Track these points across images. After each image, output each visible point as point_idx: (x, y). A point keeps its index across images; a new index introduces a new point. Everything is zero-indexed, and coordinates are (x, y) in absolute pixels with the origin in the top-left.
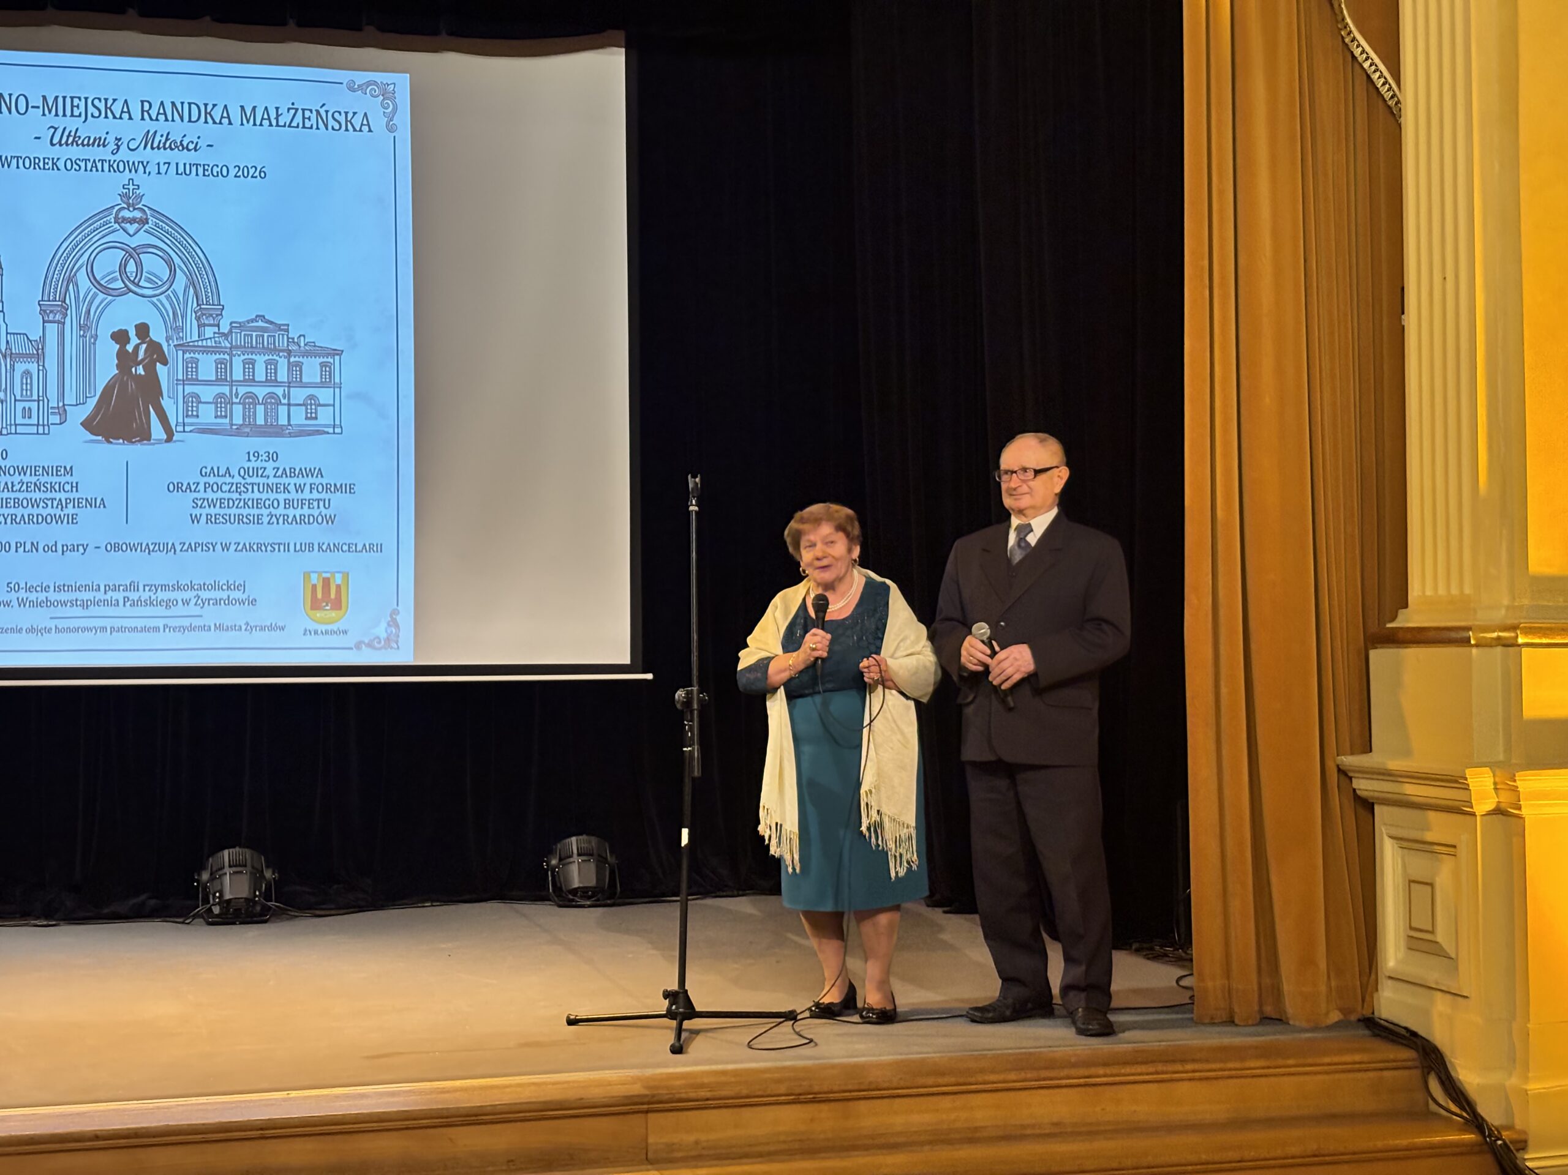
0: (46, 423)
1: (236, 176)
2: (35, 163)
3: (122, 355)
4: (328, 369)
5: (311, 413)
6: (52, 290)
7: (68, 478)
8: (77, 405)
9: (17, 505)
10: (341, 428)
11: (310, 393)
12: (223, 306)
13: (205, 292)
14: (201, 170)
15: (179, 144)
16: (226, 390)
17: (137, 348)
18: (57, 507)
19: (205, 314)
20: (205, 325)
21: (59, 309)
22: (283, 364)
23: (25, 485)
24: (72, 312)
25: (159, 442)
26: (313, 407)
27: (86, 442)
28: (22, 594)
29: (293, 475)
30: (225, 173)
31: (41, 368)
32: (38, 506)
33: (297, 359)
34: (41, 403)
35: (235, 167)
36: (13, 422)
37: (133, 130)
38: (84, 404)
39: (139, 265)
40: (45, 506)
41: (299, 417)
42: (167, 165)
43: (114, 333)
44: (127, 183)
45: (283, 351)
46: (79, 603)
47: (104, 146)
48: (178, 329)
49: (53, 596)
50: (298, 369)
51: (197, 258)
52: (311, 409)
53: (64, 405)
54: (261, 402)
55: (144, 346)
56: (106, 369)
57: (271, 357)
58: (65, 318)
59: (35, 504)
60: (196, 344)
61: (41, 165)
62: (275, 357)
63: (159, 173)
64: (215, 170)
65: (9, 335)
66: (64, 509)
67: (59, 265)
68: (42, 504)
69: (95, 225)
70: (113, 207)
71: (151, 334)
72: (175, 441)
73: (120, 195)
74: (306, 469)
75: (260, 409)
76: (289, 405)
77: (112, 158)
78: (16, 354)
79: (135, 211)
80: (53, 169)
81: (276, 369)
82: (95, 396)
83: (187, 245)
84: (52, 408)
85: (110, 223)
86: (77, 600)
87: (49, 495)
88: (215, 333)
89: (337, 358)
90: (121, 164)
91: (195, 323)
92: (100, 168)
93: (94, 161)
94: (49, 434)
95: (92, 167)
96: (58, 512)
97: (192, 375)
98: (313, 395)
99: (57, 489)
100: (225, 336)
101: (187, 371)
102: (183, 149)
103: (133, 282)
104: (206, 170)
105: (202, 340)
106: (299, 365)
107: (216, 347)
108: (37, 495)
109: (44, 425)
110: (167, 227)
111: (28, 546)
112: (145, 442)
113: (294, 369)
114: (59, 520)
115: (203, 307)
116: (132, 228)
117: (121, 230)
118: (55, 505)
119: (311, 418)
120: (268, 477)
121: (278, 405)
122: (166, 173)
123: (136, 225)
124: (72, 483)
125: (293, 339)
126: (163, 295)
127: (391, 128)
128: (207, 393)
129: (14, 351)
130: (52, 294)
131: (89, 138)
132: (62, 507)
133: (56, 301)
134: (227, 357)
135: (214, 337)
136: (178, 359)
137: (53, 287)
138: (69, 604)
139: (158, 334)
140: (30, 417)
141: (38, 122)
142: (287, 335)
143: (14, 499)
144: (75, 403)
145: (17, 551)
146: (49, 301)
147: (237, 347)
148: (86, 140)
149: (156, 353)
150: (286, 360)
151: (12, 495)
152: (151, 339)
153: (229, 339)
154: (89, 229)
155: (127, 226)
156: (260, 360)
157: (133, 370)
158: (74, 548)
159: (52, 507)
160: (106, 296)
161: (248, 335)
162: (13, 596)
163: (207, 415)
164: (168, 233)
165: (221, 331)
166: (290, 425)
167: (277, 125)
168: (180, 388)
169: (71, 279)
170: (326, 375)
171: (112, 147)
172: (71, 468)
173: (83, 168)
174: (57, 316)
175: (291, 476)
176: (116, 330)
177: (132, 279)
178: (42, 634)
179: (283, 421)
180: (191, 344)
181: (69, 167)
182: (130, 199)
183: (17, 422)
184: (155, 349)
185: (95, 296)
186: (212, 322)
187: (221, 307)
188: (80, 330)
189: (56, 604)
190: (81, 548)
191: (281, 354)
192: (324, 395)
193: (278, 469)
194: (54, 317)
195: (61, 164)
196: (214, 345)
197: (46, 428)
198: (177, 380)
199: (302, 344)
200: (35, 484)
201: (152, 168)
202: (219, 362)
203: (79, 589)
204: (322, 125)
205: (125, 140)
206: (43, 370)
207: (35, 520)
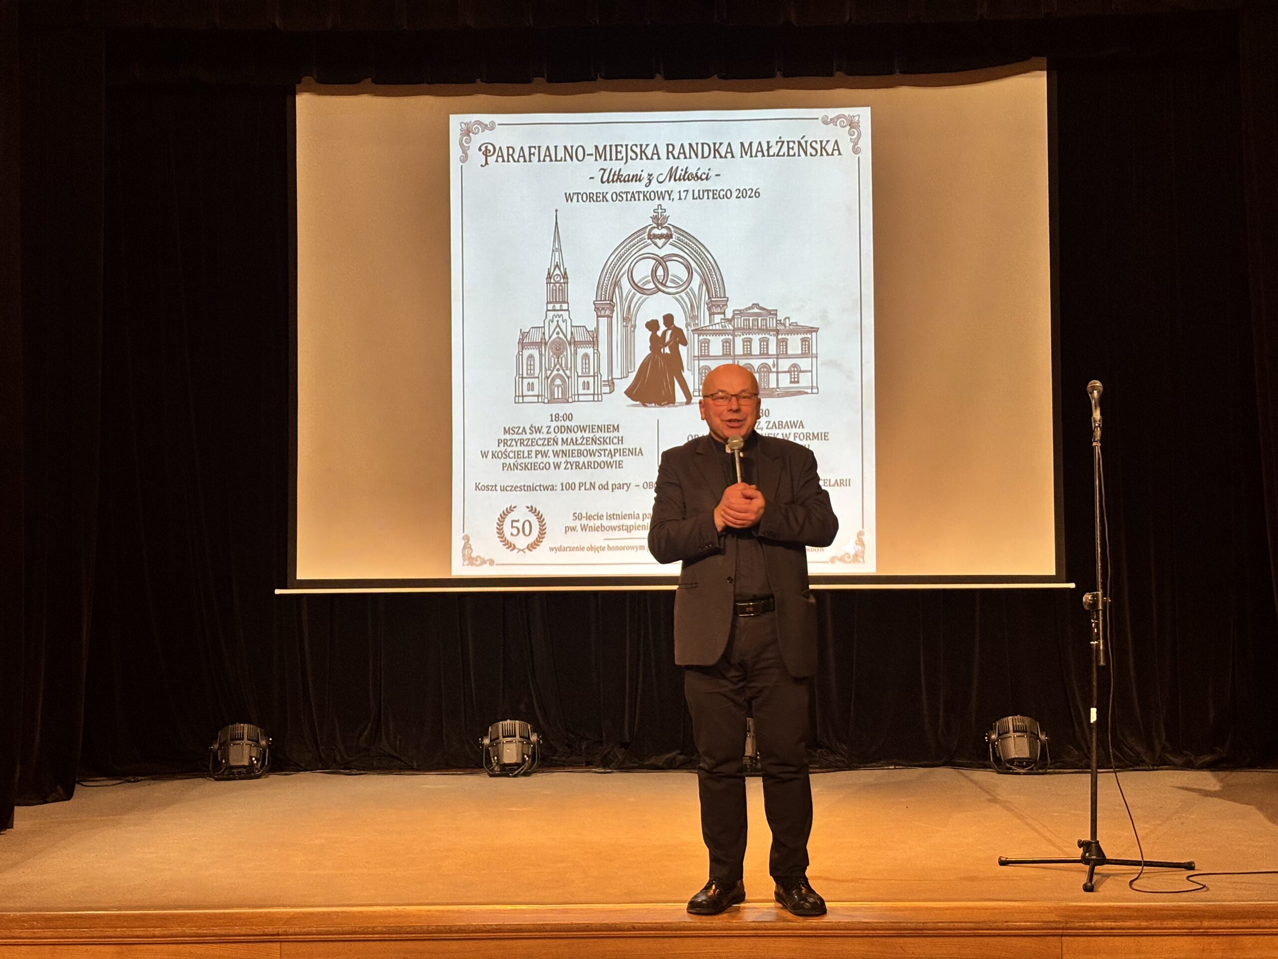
0: (599, 392)
1: (737, 197)
2: (590, 197)
3: (654, 339)
4: (807, 343)
5: (794, 378)
6: (603, 293)
7: (616, 434)
8: (621, 378)
9: (579, 455)
10: (818, 388)
11: (792, 363)
12: (728, 298)
13: (714, 288)
14: (711, 194)
15: (694, 175)
17: (664, 333)
18: (608, 456)
19: (714, 305)
20: (714, 314)
21: (608, 306)
22: (773, 340)
23: (585, 440)
24: (618, 309)
25: (681, 404)
26: (796, 373)
27: (628, 406)
28: (584, 522)
29: (780, 426)
30: (729, 195)
31: (596, 351)
32: (594, 455)
33: (783, 336)
34: (596, 378)
35: (736, 190)
36: (576, 393)
37: (661, 167)
38: (626, 377)
39: (666, 270)
40: (599, 455)
41: (785, 381)
42: (686, 192)
43: (648, 322)
44: (657, 208)
45: (772, 330)
46: (624, 528)
47: (640, 181)
48: (694, 318)
49: (606, 523)
50: (784, 344)
51: (708, 263)
52: (794, 375)
53: (612, 379)
55: (669, 332)
56: (642, 349)
57: (763, 336)
58: (612, 313)
59: (592, 453)
60: (708, 328)
61: (595, 198)
62: (767, 336)
63: (680, 199)
64: (722, 193)
65: (573, 328)
66: (613, 457)
67: (608, 273)
68: (597, 454)
69: (634, 242)
70: (646, 227)
71: (675, 323)
73: (651, 217)
74: (790, 422)
76: (777, 372)
77: (646, 189)
78: (578, 342)
79: (663, 229)
80: (603, 201)
81: (767, 345)
82: (634, 371)
83: (701, 253)
84: (604, 381)
85: (645, 239)
86: (623, 526)
87: (602, 447)
88: (721, 319)
89: (814, 334)
90: (652, 194)
91: (707, 313)
92: (637, 198)
93: (633, 193)
94: (601, 401)
95: (631, 197)
96: (609, 459)
97: (705, 352)
98: (796, 364)
99: (608, 442)
100: (729, 321)
101: (701, 350)
102: (698, 179)
103: (661, 283)
104: (715, 195)
105: (712, 325)
106: (785, 341)
107: (723, 330)
108: (594, 447)
109: (598, 395)
110: (686, 240)
111: (588, 486)
112: (671, 405)
113: (781, 344)
114: (609, 465)
115: (713, 299)
116: (660, 242)
117: (653, 244)
118: (606, 455)
119: (795, 382)
121: (769, 372)
122: (685, 199)
123: (663, 240)
124: (618, 437)
125: (780, 321)
126: (683, 293)
127: (856, 151)
129: (576, 340)
130: (603, 296)
131: (629, 175)
133: (606, 300)
134: (731, 337)
135: (721, 323)
136: (694, 340)
137: (604, 290)
138: (617, 529)
140: (588, 389)
141: (592, 166)
142: (776, 318)
143: (578, 450)
144: (620, 377)
145: (580, 489)
146: (601, 301)
147: (738, 329)
148: (627, 177)
149: (679, 337)
150: (775, 338)
151: (576, 447)
152: (675, 326)
153: (732, 323)
154: (629, 245)
155: (657, 241)
156: (756, 338)
157: (662, 350)
158: (620, 487)
159: (605, 456)
160: (642, 295)
161: (746, 320)
162: (577, 523)
164: (686, 244)
165: (726, 317)
166: (779, 388)
167: (769, 155)
168: (696, 362)
169: (617, 284)
170: (805, 348)
171: (646, 181)
172: (618, 426)
173: (625, 199)
174: (607, 312)
175: (779, 428)
176: (649, 320)
177: (661, 281)
178: (598, 551)
180: (704, 328)
181: (614, 199)
182: (659, 220)
183: (579, 393)
184: (678, 334)
185: (634, 295)
186: (719, 311)
187: (726, 299)
188: (623, 321)
189: (608, 528)
190: (625, 486)
191: (771, 333)
192: (804, 363)
193: (769, 422)
194: (605, 313)
195: (609, 197)
196: (721, 328)
197: (600, 396)
198: (694, 357)
199: (787, 325)
200: (592, 439)
201: (675, 196)
202: (725, 342)
203: (624, 517)
204: (802, 152)
205: (655, 175)
206: (597, 352)
207: (592, 466)
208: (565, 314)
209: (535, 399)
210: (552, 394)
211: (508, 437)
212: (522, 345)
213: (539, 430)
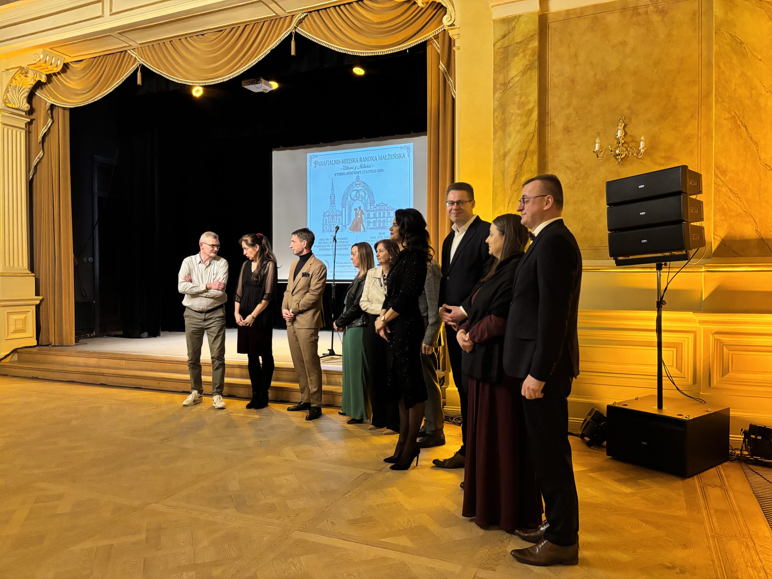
1: (377, 172)
2: (341, 174)
3: (356, 213)
7: (347, 240)
12: (375, 201)
13: (371, 198)
15: (367, 166)
16: (375, 219)
17: (359, 211)
20: (371, 206)
22: (386, 213)
24: (347, 205)
34: (342, 225)
35: (377, 170)
37: (358, 164)
39: (359, 194)
42: (364, 171)
44: (357, 176)
45: (386, 210)
49: (344, 265)
51: (370, 191)
57: (384, 211)
64: (374, 171)
65: (336, 211)
67: (345, 195)
70: (354, 182)
71: (361, 209)
73: (356, 179)
75: (382, 223)
76: (387, 222)
77: (354, 171)
79: (359, 182)
82: (351, 222)
83: (368, 188)
84: (344, 226)
85: (354, 185)
90: (356, 172)
91: (369, 205)
92: (352, 174)
93: (351, 172)
96: (345, 247)
99: (345, 243)
100: (375, 208)
103: (358, 198)
104: (372, 171)
105: (371, 209)
106: (389, 213)
107: (373, 210)
108: (341, 244)
110: (364, 185)
111: (340, 255)
112: (360, 232)
114: (345, 249)
115: (371, 202)
117: (356, 187)
121: (385, 222)
122: (364, 173)
123: (359, 185)
126: (363, 200)
127: (409, 156)
128: (372, 220)
129: (337, 214)
130: (344, 202)
131: (350, 167)
134: (375, 212)
135: (373, 208)
137: (344, 200)
138: (347, 266)
141: (341, 165)
142: (387, 206)
147: (377, 210)
149: (362, 213)
154: (350, 187)
155: (357, 185)
156: (382, 212)
157: (358, 216)
160: (353, 201)
161: (379, 207)
162: (337, 265)
163: (371, 225)
167: (386, 159)
169: (347, 198)
171: (354, 169)
173: (349, 174)
174: (345, 206)
176: (355, 208)
178: (342, 273)
180: (369, 210)
181: (347, 174)
182: (358, 179)
184: (362, 211)
185: (351, 201)
186: (373, 205)
188: (349, 209)
195: (345, 174)
201: (362, 172)
202: (374, 214)
204: (395, 158)
205: (357, 167)
206: (342, 218)
207: (341, 249)
208: (334, 207)
209: (327, 231)
210: (331, 230)
211: (321, 241)
212: (324, 216)
213: (328, 239)
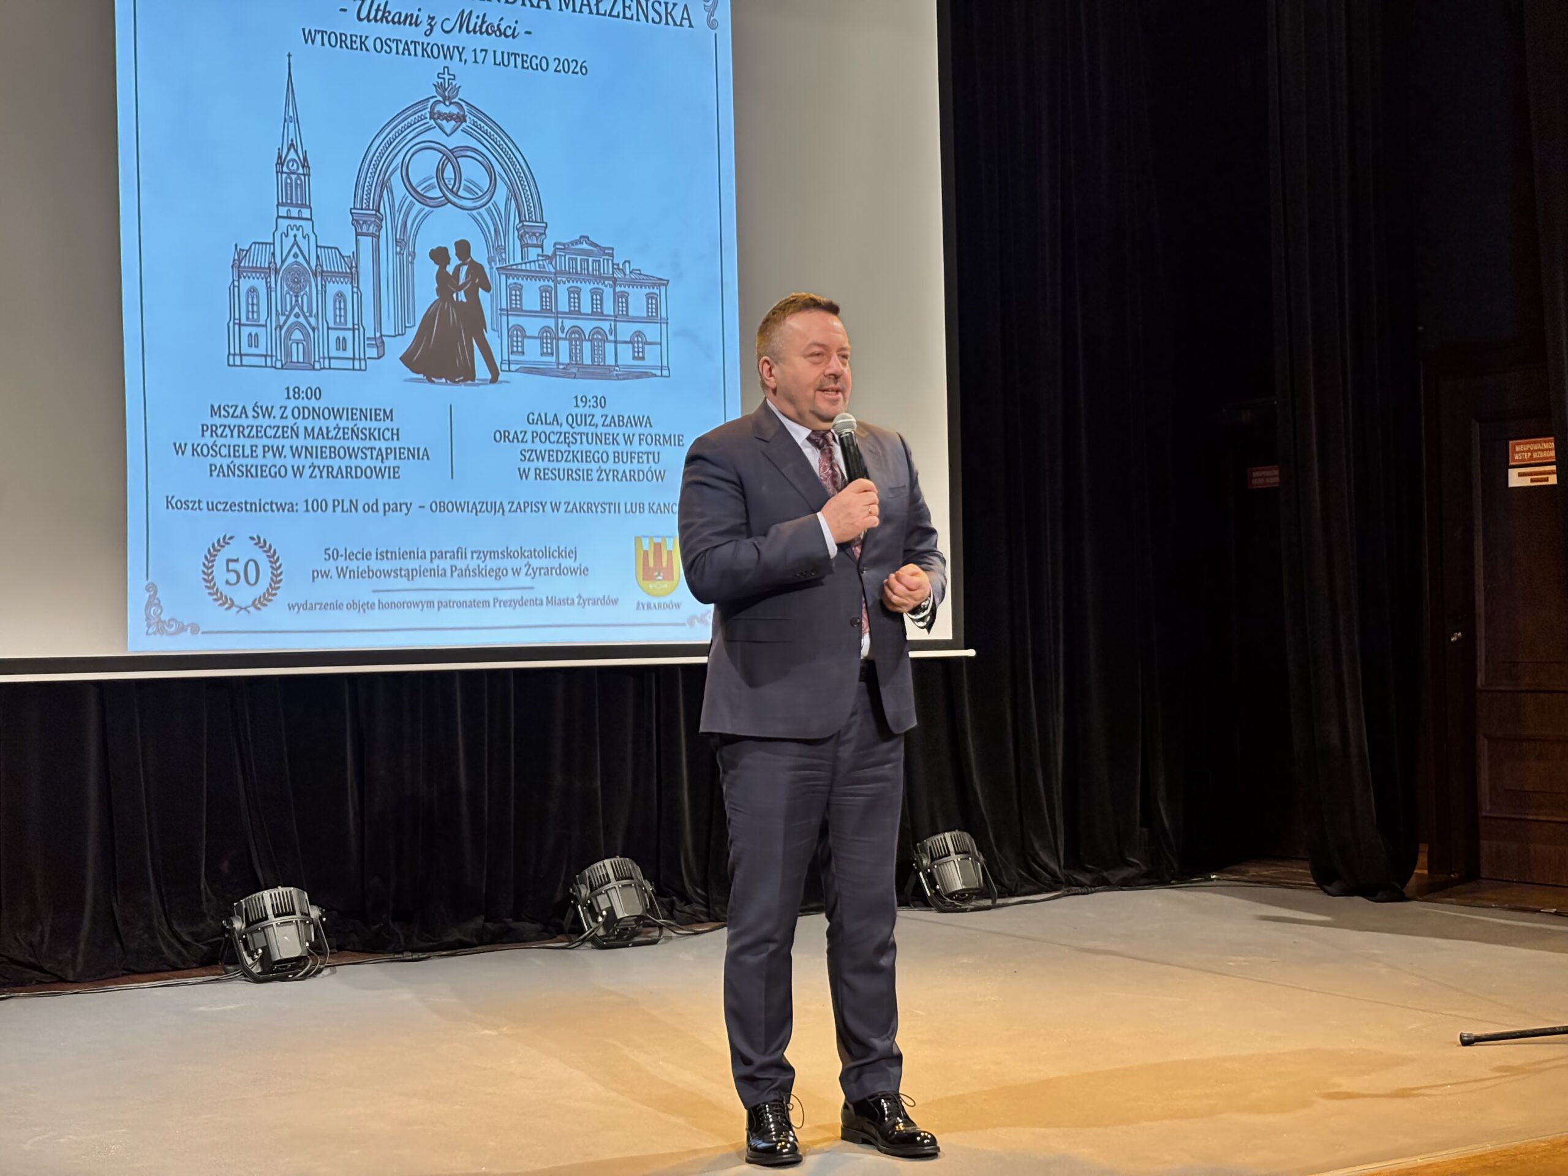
0: (362, 356)
1: (556, 71)
2: (341, 40)
3: (442, 277)
4: (654, 302)
5: (638, 352)
6: (365, 197)
7: (388, 423)
8: (395, 336)
9: (333, 455)
10: (669, 370)
11: (636, 330)
12: (546, 224)
13: (527, 206)
14: (519, 60)
15: (496, 28)
16: (551, 323)
17: (457, 269)
18: (377, 458)
19: (528, 233)
20: (528, 245)
21: (373, 219)
22: (608, 292)
23: (341, 431)
24: (386, 225)
25: (484, 382)
26: (640, 345)
27: (406, 381)
28: (342, 562)
29: (621, 423)
30: (544, 66)
31: (355, 290)
32: (356, 457)
33: (623, 289)
34: (356, 332)
35: (555, 59)
36: (326, 355)
38: (402, 335)
39: (457, 171)
40: (364, 456)
41: (626, 355)
42: (484, 53)
43: (432, 250)
44: (442, 72)
45: (608, 279)
46: (403, 573)
47: (417, 25)
48: (500, 249)
49: (375, 564)
50: (624, 300)
51: (518, 166)
52: (638, 348)
53: (381, 336)
54: (587, 338)
55: (465, 268)
56: (426, 294)
57: (596, 285)
58: (379, 231)
59: (352, 453)
60: (519, 267)
61: (348, 42)
62: (600, 286)
63: (476, 62)
64: (535, 61)
65: (319, 249)
66: (385, 460)
67: (372, 166)
68: (360, 454)
69: (409, 120)
70: (428, 99)
71: (472, 254)
72: (501, 382)
73: (435, 85)
74: (634, 417)
75: (587, 346)
76: (616, 342)
77: (426, 40)
78: (327, 272)
79: (452, 106)
80: (361, 49)
81: (601, 300)
82: (414, 326)
83: (507, 149)
84: (369, 339)
85: (426, 118)
86: (401, 570)
87: (368, 444)
88: (538, 255)
89: (663, 288)
90: (435, 49)
91: (518, 243)
92: (413, 53)
93: (406, 42)
94: (366, 370)
95: (404, 49)
96: (378, 464)
97: (516, 304)
98: (640, 332)
99: (377, 437)
100: (549, 259)
101: (511, 300)
102: (501, 35)
103: (452, 190)
104: (526, 62)
105: (525, 263)
106: (625, 295)
107: (540, 272)
108: (355, 444)
109: (360, 359)
110: (486, 127)
111: (347, 505)
112: (469, 382)
113: (620, 300)
114: (380, 473)
115: (525, 223)
116: (449, 126)
117: (437, 127)
118: (375, 456)
119: (639, 358)
120: (597, 426)
121: (604, 342)
122: (483, 62)
123: (453, 123)
124: (392, 430)
125: (618, 265)
126: (484, 208)
127: (712, 24)
128: (533, 326)
129: (325, 269)
130: (365, 201)
131: (400, 14)
132: (382, 458)
133: (369, 209)
134: (551, 284)
135: (538, 260)
136: (500, 283)
137: (365, 193)
138: (393, 574)
139: (479, 254)
140: (345, 349)
142: (612, 261)
143: (330, 448)
144: (393, 334)
145: (334, 511)
146: (362, 209)
147: (562, 273)
148: (397, 16)
149: (478, 278)
150: (612, 290)
151: (328, 443)
152: (472, 259)
153: (554, 263)
154: (402, 125)
155: (444, 123)
156: (586, 288)
157: (455, 296)
158: (397, 508)
159: (372, 458)
160: (423, 206)
161: (572, 259)
162: (331, 565)
163: (533, 351)
164: (486, 134)
165: (545, 253)
166: (618, 366)
167: (598, 13)
168: (504, 318)
169: (385, 184)
170: (652, 308)
171: (425, 26)
172: (391, 411)
173: (394, 50)
174: (371, 228)
175: (619, 425)
176: (435, 248)
177: (450, 187)
178: (364, 610)
179: (610, 361)
180: (514, 267)
181: (379, 48)
182: (446, 91)
183: (331, 355)
184: (476, 270)
185: (411, 205)
186: (535, 242)
187: (544, 225)
188: (397, 246)
189: (378, 574)
190: (404, 507)
191: (606, 282)
192: (651, 332)
193: (606, 416)
194: (368, 229)
195: (369, 43)
196: (538, 269)
197: (363, 362)
198: (501, 310)
199: (628, 272)
200: (353, 430)
201: (468, 55)
202: (544, 290)
203: (403, 556)
204: (642, 16)
205: (438, 20)
206: (357, 292)
207: (353, 473)
208: (307, 225)
209: (261, 361)
210: (289, 354)
211: (217, 421)
212: (239, 270)
213: (268, 413)
